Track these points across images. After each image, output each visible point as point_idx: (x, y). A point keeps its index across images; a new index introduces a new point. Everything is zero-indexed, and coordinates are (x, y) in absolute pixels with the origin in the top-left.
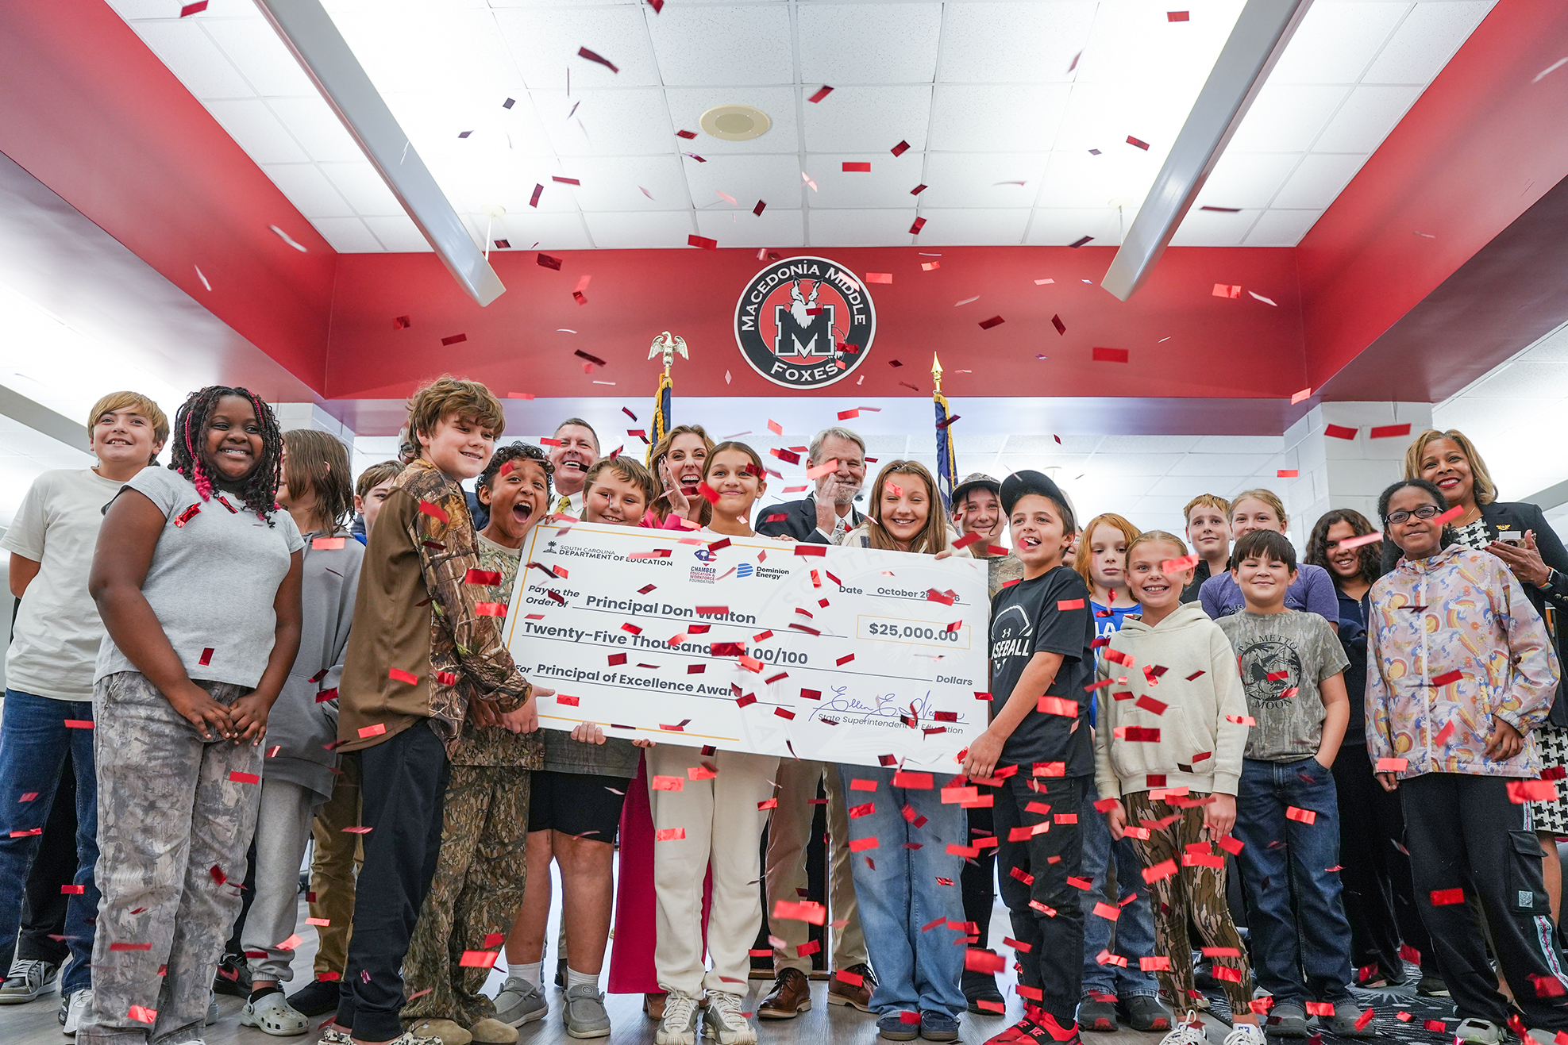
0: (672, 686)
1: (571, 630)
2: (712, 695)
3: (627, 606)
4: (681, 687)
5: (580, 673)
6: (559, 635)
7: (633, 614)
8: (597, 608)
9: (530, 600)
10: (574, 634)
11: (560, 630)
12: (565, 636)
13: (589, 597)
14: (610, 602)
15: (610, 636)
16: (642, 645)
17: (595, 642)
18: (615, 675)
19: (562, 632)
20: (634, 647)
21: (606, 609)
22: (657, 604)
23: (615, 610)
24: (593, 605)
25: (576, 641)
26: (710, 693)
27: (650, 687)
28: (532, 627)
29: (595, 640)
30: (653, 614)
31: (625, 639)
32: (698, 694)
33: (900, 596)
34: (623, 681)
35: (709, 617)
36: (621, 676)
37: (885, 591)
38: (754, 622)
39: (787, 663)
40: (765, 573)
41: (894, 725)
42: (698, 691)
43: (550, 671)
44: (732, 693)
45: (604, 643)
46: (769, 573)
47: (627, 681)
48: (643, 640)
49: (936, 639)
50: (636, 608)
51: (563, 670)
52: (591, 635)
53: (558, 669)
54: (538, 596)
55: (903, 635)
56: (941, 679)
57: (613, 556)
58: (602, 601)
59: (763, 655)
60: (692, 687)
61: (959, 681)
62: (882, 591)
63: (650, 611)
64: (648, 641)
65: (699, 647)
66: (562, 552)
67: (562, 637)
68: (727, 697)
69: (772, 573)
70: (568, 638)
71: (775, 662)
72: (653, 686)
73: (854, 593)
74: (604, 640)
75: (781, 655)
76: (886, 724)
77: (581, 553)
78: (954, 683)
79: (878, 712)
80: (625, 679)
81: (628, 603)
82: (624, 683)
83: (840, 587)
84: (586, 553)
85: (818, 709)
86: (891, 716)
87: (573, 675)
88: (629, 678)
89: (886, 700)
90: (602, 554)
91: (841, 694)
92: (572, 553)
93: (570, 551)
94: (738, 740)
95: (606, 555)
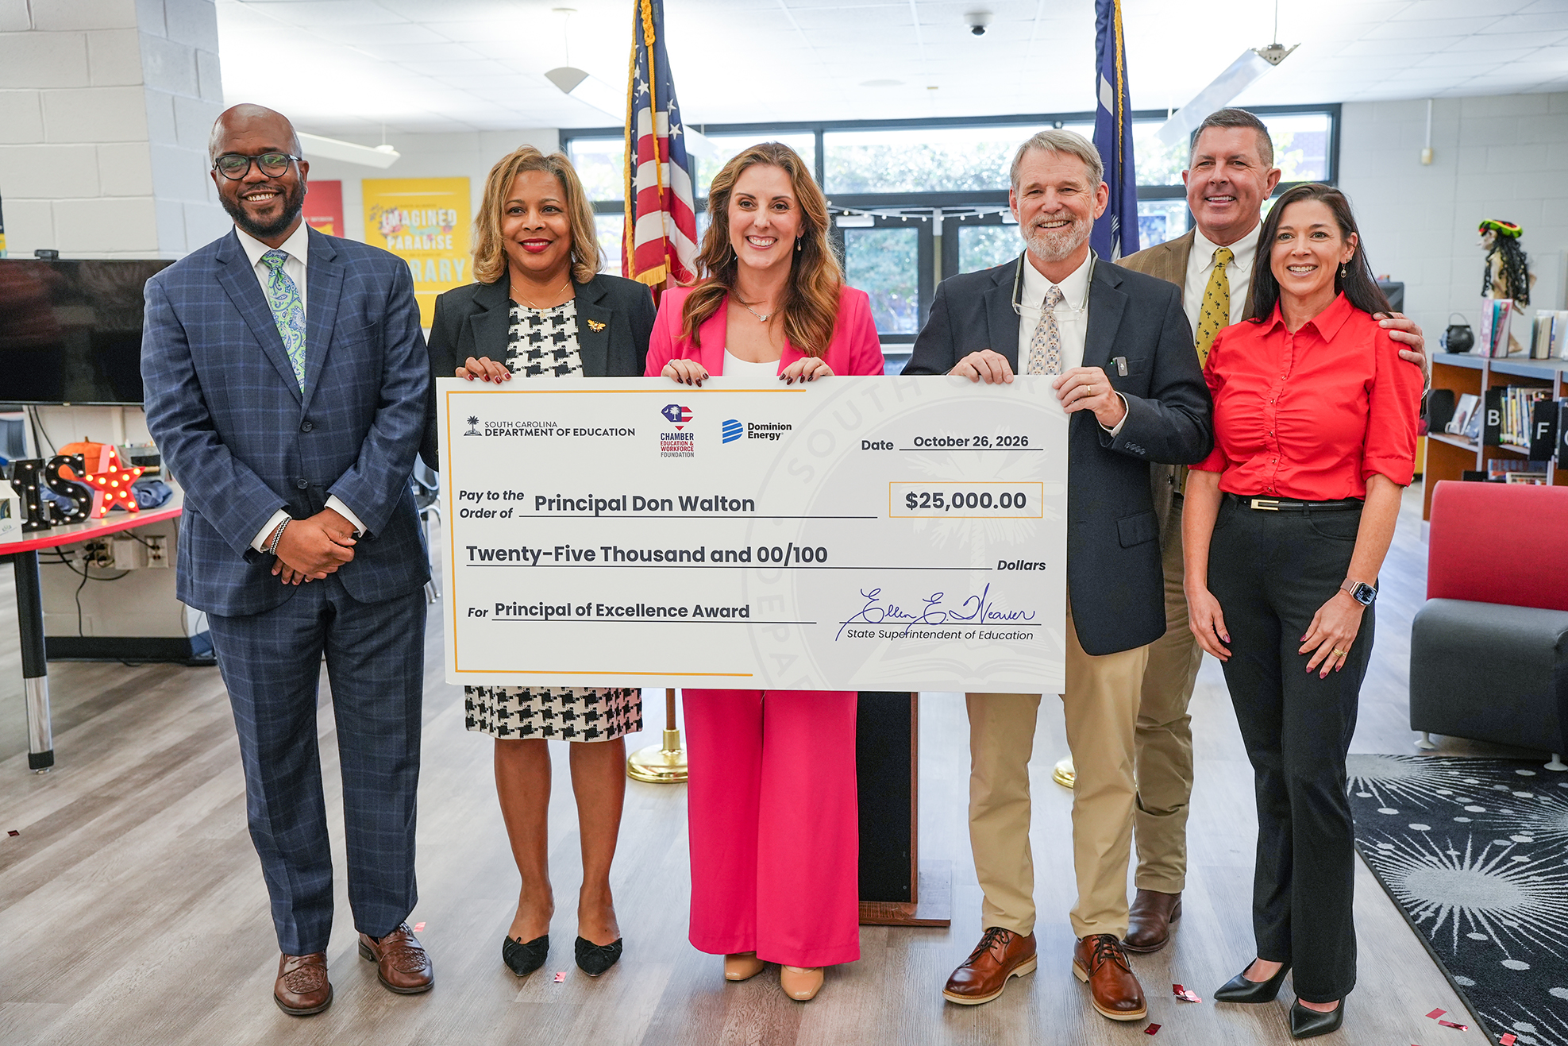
0: (662, 611)
1: (525, 550)
2: (712, 618)
3: (587, 505)
4: (673, 612)
5: (547, 608)
6: (511, 559)
7: (597, 515)
8: (550, 513)
9: (465, 513)
10: (529, 555)
11: (511, 552)
12: (518, 559)
13: (538, 498)
14: (565, 501)
15: (573, 551)
16: (615, 559)
17: (557, 563)
18: (589, 606)
19: (514, 554)
20: (606, 563)
21: (562, 512)
22: (624, 497)
23: (573, 513)
24: (544, 508)
25: (534, 565)
26: (709, 615)
27: (635, 617)
28: (476, 552)
29: (557, 559)
30: (621, 512)
31: (594, 554)
32: (694, 619)
33: (946, 447)
34: (601, 612)
35: (693, 508)
36: (598, 606)
37: (925, 442)
38: (752, 509)
39: (802, 563)
40: (760, 432)
41: (945, 635)
42: (694, 616)
43: (511, 611)
44: (737, 613)
45: (568, 563)
46: (765, 432)
47: (605, 612)
48: (616, 552)
49: (996, 507)
50: (599, 506)
51: (525, 608)
52: (551, 554)
53: (520, 608)
54: (472, 505)
55: (952, 506)
56: (1003, 565)
57: (555, 429)
58: (554, 501)
59: (769, 555)
60: (686, 611)
61: (1028, 566)
62: (921, 442)
63: (618, 508)
64: (621, 552)
65: (688, 552)
66: (489, 432)
67: (514, 561)
68: (731, 619)
69: (770, 432)
70: (522, 562)
71: (786, 564)
72: (638, 615)
73: (883, 448)
74: (568, 559)
75: (793, 553)
76: (933, 635)
77: (513, 430)
78: (1021, 569)
79: (922, 621)
80: (602, 610)
81: (587, 499)
82: (603, 615)
83: (861, 442)
84: (519, 430)
85: (846, 623)
86: (940, 624)
87: (539, 614)
88: (607, 608)
89: (933, 602)
90: (540, 429)
91: (874, 600)
92: (502, 431)
93: (499, 430)
94: (751, 675)
95: (546, 430)
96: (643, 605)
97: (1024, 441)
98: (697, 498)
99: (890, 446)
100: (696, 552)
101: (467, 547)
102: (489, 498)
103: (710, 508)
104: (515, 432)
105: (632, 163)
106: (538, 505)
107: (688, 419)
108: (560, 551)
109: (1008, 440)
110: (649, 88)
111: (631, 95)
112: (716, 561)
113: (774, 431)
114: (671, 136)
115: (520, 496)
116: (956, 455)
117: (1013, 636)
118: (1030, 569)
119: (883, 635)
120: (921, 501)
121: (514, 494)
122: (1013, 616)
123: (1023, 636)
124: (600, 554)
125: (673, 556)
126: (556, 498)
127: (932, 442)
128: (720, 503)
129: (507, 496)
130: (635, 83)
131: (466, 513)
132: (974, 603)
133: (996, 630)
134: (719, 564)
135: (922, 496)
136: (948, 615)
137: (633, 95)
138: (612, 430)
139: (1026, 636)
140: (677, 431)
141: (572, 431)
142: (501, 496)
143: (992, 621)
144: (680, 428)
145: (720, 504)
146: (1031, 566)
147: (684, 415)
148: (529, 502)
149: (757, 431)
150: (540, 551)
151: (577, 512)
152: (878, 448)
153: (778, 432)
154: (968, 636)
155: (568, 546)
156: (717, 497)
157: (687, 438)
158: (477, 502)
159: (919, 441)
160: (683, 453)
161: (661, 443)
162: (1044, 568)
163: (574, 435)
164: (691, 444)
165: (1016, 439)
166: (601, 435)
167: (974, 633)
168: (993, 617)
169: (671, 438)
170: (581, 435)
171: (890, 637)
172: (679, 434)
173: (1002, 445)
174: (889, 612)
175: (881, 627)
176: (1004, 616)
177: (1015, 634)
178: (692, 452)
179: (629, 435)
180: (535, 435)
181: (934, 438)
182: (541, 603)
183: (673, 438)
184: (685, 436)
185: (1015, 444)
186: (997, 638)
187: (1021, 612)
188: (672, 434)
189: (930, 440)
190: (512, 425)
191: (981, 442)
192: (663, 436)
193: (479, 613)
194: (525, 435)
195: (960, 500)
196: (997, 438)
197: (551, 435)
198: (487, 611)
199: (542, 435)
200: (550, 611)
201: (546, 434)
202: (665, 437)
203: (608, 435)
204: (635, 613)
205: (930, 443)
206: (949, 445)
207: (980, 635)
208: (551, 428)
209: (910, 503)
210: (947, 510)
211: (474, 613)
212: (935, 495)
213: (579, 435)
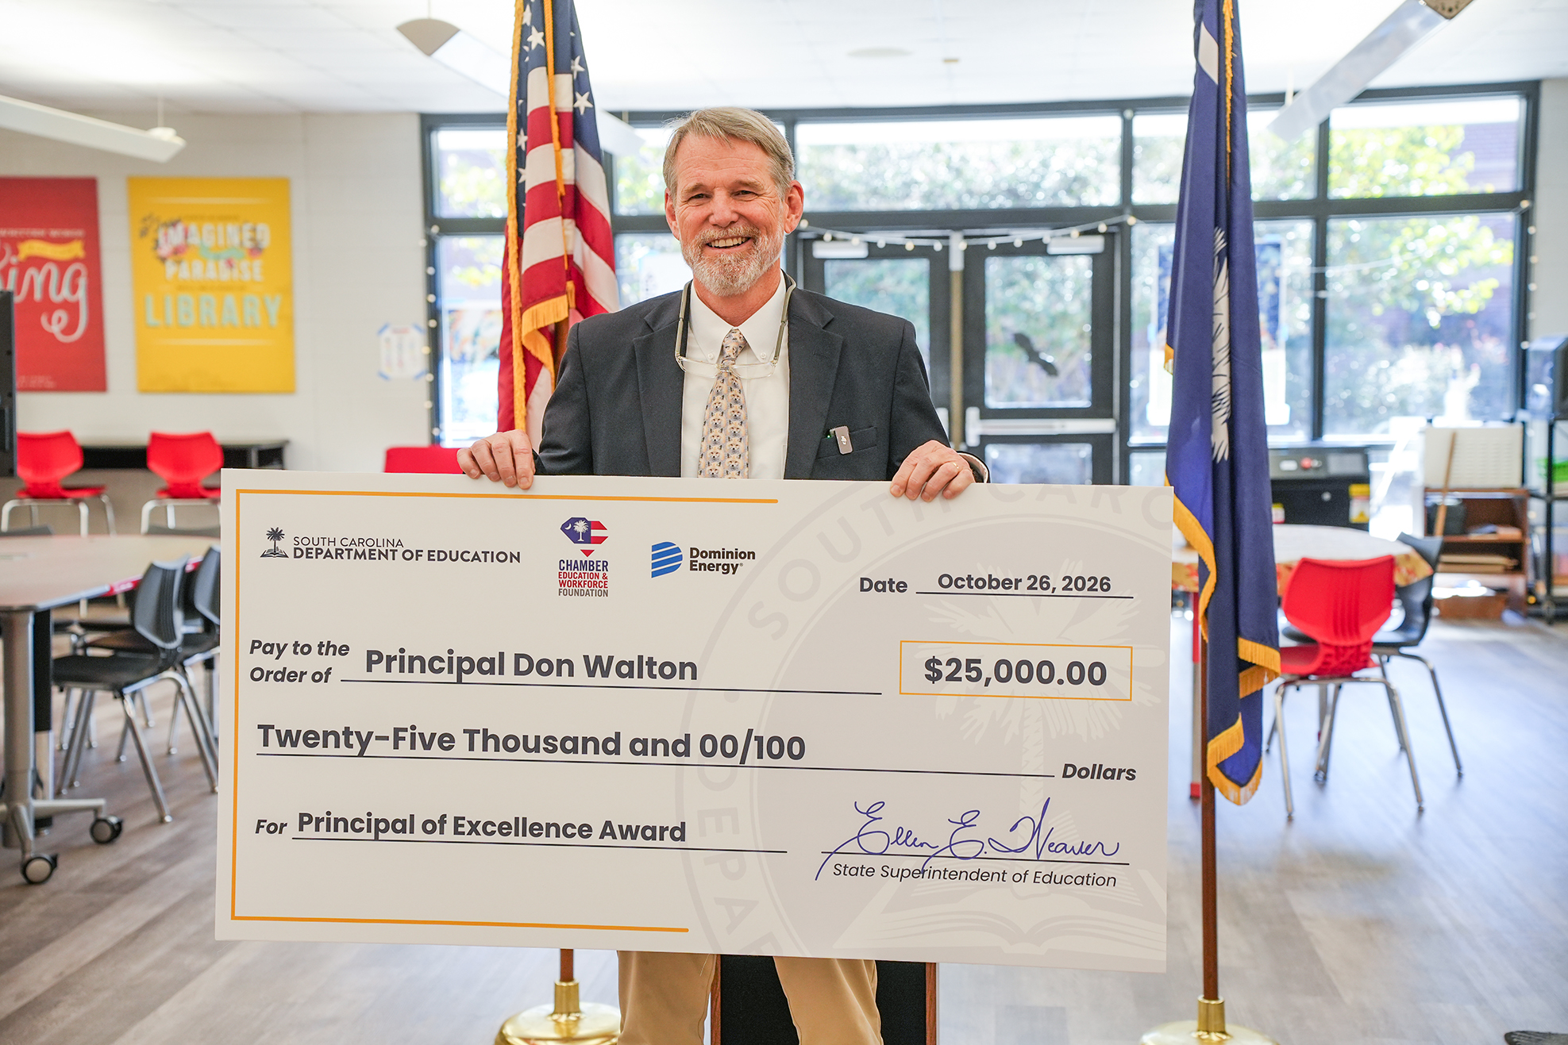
0: (553, 829)
1: (347, 732)
2: (629, 841)
3: (445, 665)
4: (570, 831)
5: (377, 821)
6: (325, 745)
7: (460, 681)
8: (389, 677)
9: (257, 674)
10: (353, 739)
11: (326, 734)
12: (337, 745)
13: (370, 653)
14: (411, 659)
15: (422, 735)
16: (485, 749)
17: (396, 753)
18: (443, 820)
19: (331, 739)
20: (471, 755)
21: (406, 676)
22: (501, 655)
23: (423, 677)
24: (379, 670)
25: (361, 755)
26: (624, 837)
27: (511, 838)
28: (272, 733)
29: (396, 747)
30: (496, 678)
31: (452, 740)
32: (602, 842)
33: (986, 590)
34: (460, 829)
35: (605, 674)
36: (456, 819)
37: (955, 582)
38: (694, 677)
39: (767, 760)
40: (707, 561)
41: (981, 876)
42: (602, 837)
43: (323, 825)
44: (667, 834)
45: (413, 753)
46: (715, 561)
47: (467, 828)
48: (486, 737)
49: (1061, 682)
50: (462, 668)
51: (345, 820)
52: (387, 738)
53: (337, 820)
54: (269, 663)
55: (994, 679)
56: (1071, 771)
57: (400, 550)
58: (395, 658)
59: (718, 746)
60: (590, 829)
61: (1109, 774)
62: (949, 582)
63: (491, 671)
64: (495, 738)
65: (595, 740)
66: (299, 553)
67: (331, 749)
68: (657, 843)
69: (722, 561)
70: (343, 749)
71: (743, 761)
72: (517, 834)
73: (891, 590)
74: (413, 747)
75: (753, 744)
76: (964, 874)
77: (337, 550)
78: (1098, 777)
79: (947, 852)
80: (462, 826)
81: (445, 657)
82: (463, 833)
83: (860, 579)
84: (346, 550)
85: (832, 853)
86: (974, 857)
87: (366, 829)
88: (470, 822)
89: (964, 824)
90: (377, 549)
91: (875, 819)
92: (319, 551)
93: (314, 549)
94: (687, 930)
95: (387, 550)
96: (525, 819)
97: (1105, 583)
98: (611, 659)
99: (902, 587)
100: (607, 740)
101: (260, 727)
102: (295, 652)
103: (630, 675)
104: (339, 554)
105: (519, 149)
106: (370, 664)
108: (401, 734)
109: (1080, 585)
110: (544, 38)
111: (517, 48)
112: (634, 752)
113: (729, 561)
114: (576, 110)
115: (344, 650)
116: (999, 603)
117: (1085, 880)
118: (1112, 777)
119: (887, 873)
120: (946, 670)
121: (335, 647)
122: (1085, 849)
123: (1101, 881)
124: (462, 740)
125: (573, 745)
126: (399, 654)
127: (966, 583)
128: (645, 666)
129: (324, 650)
130: (524, 32)
131: (259, 675)
132: (1026, 828)
133: (1060, 870)
134: (641, 758)
135: (949, 663)
136: (987, 844)
137: (521, 49)
138: (486, 553)
139: (1106, 881)
140: (584, 558)
141: (425, 554)
142: (315, 649)
143: (1054, 856)
145: (645, 668)
146: (1113, 774)
147: (595, 533)
148: (357, 658)
150: (370, 734)
151: (429, 675)
152: (884, 590)
153: (734, 562)
154: (1017, 878)
155: (413, 727)
156: (640, 658)
157: (599, 568)
158: (277, 658)
159: (946, 581)
160: (592, 590)
161: (560, 575)
162: (1134, 777)
163: (429, 559)
164: (605, 577)
165: (1093, 581)
166: (469, 560)
167: (1026, 874)
168: (1055, 851)
169: (575, 567)
170: (439, 560)
171: (897, 876)
172: (586, 561)
173: (1071, 589)
174: (898, 838)
175: (884, 860)
176: (1073, 848)
177: (1088, 876)
178: (606, 589)
179: (511, 562)
180: (370, 558)
181: (969, 576)
182: (369, 814)
183: (577, 567)
184: (595, 565)
185: (1090, 589)
186: (1060, 883)
187: (1099, 843)
188: (576, 561)
189: (963, 580)
190: (334, 542)
191: (1040, 583)
192: (563, 565)
193: (272, 828)
194: (355, 558)
195: (1006, 671)
196: (1064, 579)
197: (394, 559)
198: (286, 825)
199: (380, 559)
200: (382, 826)
201: (386, 557)
202: (565, 565)
203: (480, 561)
204: (513, 831)
205: (963, 583)
206: (990, 587)
207: (1035, 877)
208: (395, 548)
209: (931, 673)
210: (986, 685)
211: (265, 827)
212: (969, 661)
213: (436, 560)
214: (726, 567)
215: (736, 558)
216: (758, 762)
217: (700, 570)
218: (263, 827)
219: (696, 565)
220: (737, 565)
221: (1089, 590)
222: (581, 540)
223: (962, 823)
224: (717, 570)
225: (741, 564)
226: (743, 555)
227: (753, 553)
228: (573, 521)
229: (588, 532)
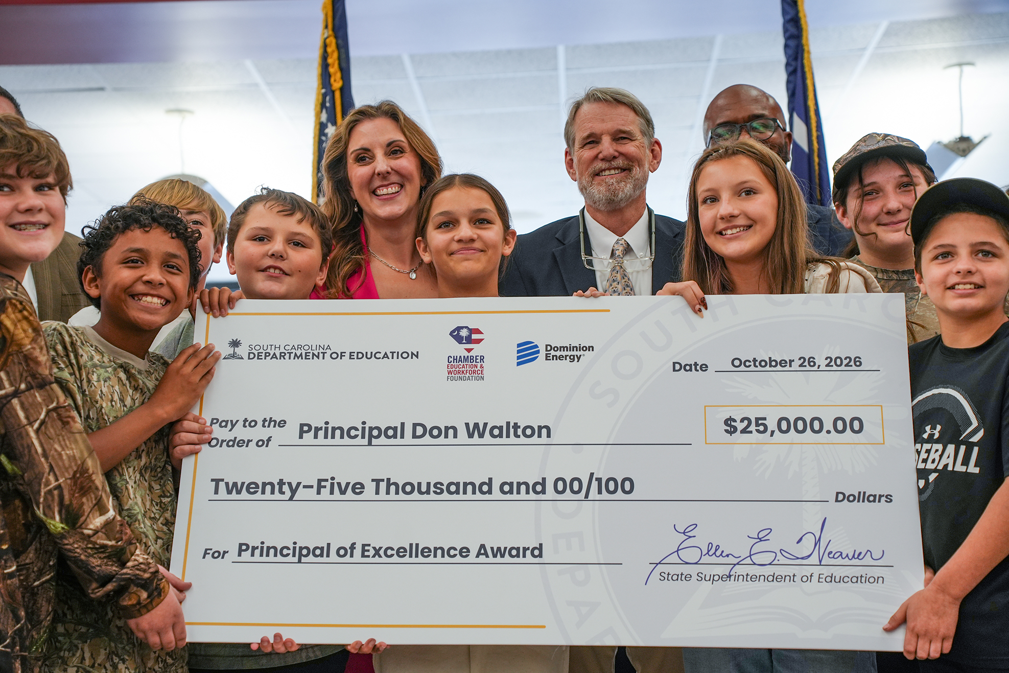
0: (439, 552)
1: (281, 483)
2: (499, 559)
3: (359, 433)
4: (452, 552)
5: (301, 549)
6: (263, 493)
7: (370, 444)
8: (316, 442)
10: (286, 488)
11: (264, 484)
12: (273, 492)
13: (302, 426)
14: (334, 429)
15: (339, 484)
16: (388, 493)
17: (318, 497)
18: (353, 547)
19: (268, 488)
20: (377, 497)
21: (329, 441)
22: (403, 424)
23: (342, 442)
24: (309, 437)
25: (291, 499)
26: (495, 556)
27: (407, 559)
28: (222, 485)
29: (319, 493)
30: (398, 441)
31: (363, 487)
32: (477, 560)
33: (768, 368)
34: (366, 553)
35: (481, 436)
36: (364, 546)
37: (745, 363)
38: (549, 436)
39: (605, 495)
41: (775, 578)
42: (477, 556)
43: (257, 552)
45: (332, 497)
47: (372, 552)
48: (389, 484)
49: (828, 432)
50: (371, 434)
51: (275, 548)
52: (312, 487)
53: (269, 548)
54: (224, 434)
55: (777, 432)
56: (841, 497)
57: (329, 352)
58: (321, 428)
59: (567, 486)
60: (468, 551)
61: (871, 498)
62: (739, 364)
63: (395, 436)
64: (396, 484)
65: (473, 484)
66: (252, 356)
67: (268, 495)
68: (521, 560)
70: (277, 495)
71: (587, 496)
72: (411, 556)
73: (697, 370)
74: (332, 493)
75: (595, 484)
76: (762, 578)
77: (281, 353)
78: (863, 501)
79: (748, 561)
80: (368, 551)
81: (360, 427)
82: (368, 556)
83: (672, 363)
84: (288, 353)
85: (657, 564)
86: (770, 564)
87: (291, 555)
88: (374, 548)
89: (760, 539)
90: (311, 352)
91: (690, 537)
92: (267, 354)
93: (264, 353)
94: (544, 627)
95: (319, 353)
96: (417, 545)
97: (858, 361)
98: (485, 425)
99: (704, 368)
100: (483, 484)
101: (213, 480)
102: (245, 426)
103: (500, 436)
104: (282, 356)
106: (302, 433)
107: (478, 341)
108: (323, 484)
109: (838, 362)
112: (503, 492)
113: (575, 353)
115: (282, 424)
116: (779, 377)
117: (859, 579)
118: (874, 501)
119: (701, 577)
120: (740, 426)
121: (275, 421)
122: (858, 556)
124: (370, 487)
125: (456, 488)
126: (324, 426)
127: (752, 363)
128: (513, 429)
129: (267, 424)
131: (216, 442)
132: (809, 541)
133: (838, 572)
134: (508, 497)
135: (742, 420)
136: (779, 554)
138: (393, 353)
139: (876, 580)
140: (466, 354)
141: (347, 355)
142: (260, 423)
143: (833, 562)
144: (469, 350)
145: (512, 431)
146: (874, 498)
147: (474, 336)
148: (292, 429)
149: (555, 353)
150: (299, 484)
151: (346, 440)
152: (691, 370)
153: (578, 353)
154: (805, 579)
155: (333, 478)
156: (508, 423)
157: (477, 361)
158: (230, 430)
159: (737, 363)
160: (472, 376)
161: (448, 366)
162: (891, 501)
163: (350, 358)
164: (482, 367)
165: (848, 360)
166: (380, 358)
167: (811, 576)
168: (833, 557)
169: (459, 361)
170: (358, 358)
171: (710, 580)
172: (468, 356)
173: (832, 366)
174: (708, 551)
175: (698, 568)
176: (847, 555)
177: (861, 577)
178: (482, 375)
179: (412, 358)
180: (306, 358)
181: (755, 359)
182: (295, 543)
183: (461, 361)
184: (474, 359)
185: (847, 365)
186: (840, 582)
187: (868, 551)
188: (460, 357)
189: (750, 361)
190: (279, 348)
191: (808, 362)
192: (450, 359)
193: (216, 555)
194: (294, 359)
195: (786, 425)
196: (826, 359)
197: (323, 359)
198: (228, 552)
199: (313, 359)
200: (305, 552)
201: (318, 357)
202: (452, 359)
203: (389, 358)
204: (408, 554)
205: (750, 364)
206: (771, 366)
207: (819, 578)
208: (325, 351)
209: (729, 428)
210: (772, 435)
211: (211, 554)
212: (757, 419)
213: (356, 358)
214: (572, 357)
215: (580, 350)
216: (598, 497)
217: (553, 359)
218: (209, 554)
219: (550, 357)
220: (580, 356)
221: (845, 366)
222: (464, 341)
223: (758, 538)
224: (566, 359)
225: (584, 355)
226: (584, 349)
227: (593, 347)
228: (459, 329)
229: (470, 336)
